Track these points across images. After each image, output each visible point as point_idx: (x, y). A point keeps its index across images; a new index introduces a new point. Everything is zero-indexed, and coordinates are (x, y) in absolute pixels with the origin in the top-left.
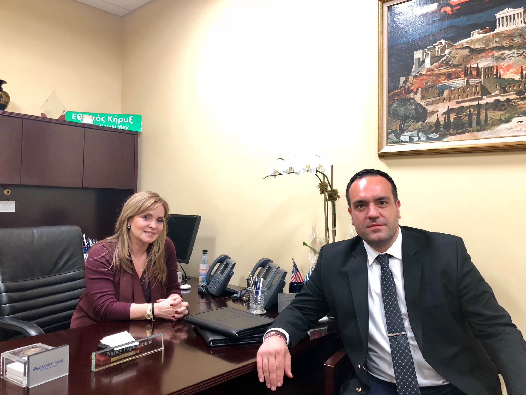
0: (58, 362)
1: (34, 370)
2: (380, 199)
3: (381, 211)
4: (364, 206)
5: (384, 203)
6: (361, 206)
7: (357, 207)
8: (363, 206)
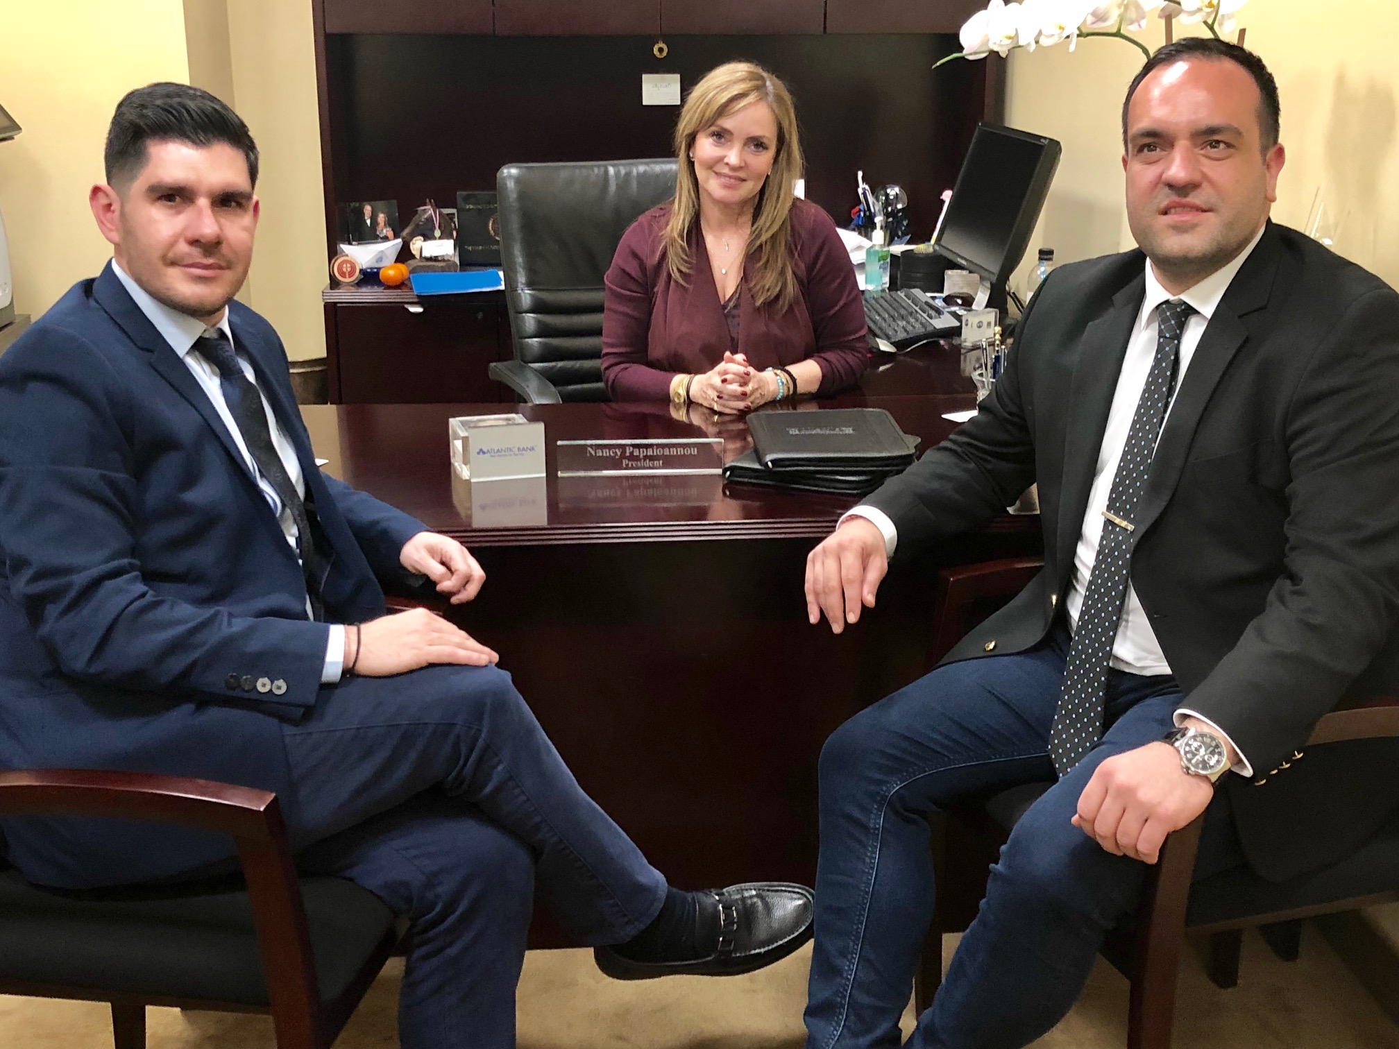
0: (524, 449)
1: (478, 453)
2: (1212, 131)
3: (1209, 167)
4: (1160, 148)
5: (1222, 146)
6: (1150, 147)
7: (1141, 150)
8: (1158, 149)
